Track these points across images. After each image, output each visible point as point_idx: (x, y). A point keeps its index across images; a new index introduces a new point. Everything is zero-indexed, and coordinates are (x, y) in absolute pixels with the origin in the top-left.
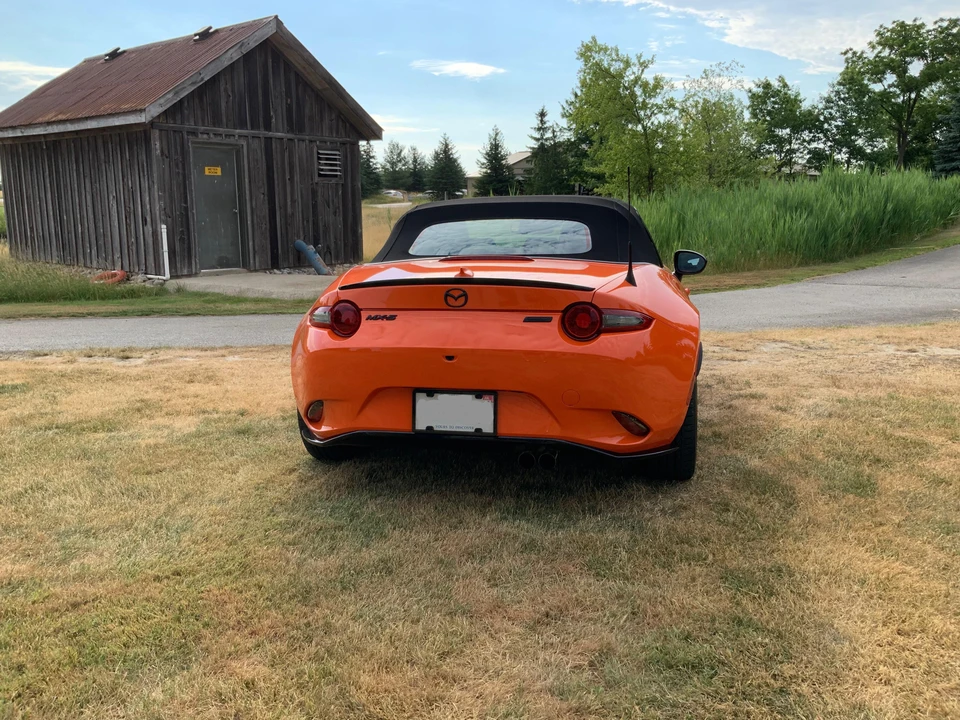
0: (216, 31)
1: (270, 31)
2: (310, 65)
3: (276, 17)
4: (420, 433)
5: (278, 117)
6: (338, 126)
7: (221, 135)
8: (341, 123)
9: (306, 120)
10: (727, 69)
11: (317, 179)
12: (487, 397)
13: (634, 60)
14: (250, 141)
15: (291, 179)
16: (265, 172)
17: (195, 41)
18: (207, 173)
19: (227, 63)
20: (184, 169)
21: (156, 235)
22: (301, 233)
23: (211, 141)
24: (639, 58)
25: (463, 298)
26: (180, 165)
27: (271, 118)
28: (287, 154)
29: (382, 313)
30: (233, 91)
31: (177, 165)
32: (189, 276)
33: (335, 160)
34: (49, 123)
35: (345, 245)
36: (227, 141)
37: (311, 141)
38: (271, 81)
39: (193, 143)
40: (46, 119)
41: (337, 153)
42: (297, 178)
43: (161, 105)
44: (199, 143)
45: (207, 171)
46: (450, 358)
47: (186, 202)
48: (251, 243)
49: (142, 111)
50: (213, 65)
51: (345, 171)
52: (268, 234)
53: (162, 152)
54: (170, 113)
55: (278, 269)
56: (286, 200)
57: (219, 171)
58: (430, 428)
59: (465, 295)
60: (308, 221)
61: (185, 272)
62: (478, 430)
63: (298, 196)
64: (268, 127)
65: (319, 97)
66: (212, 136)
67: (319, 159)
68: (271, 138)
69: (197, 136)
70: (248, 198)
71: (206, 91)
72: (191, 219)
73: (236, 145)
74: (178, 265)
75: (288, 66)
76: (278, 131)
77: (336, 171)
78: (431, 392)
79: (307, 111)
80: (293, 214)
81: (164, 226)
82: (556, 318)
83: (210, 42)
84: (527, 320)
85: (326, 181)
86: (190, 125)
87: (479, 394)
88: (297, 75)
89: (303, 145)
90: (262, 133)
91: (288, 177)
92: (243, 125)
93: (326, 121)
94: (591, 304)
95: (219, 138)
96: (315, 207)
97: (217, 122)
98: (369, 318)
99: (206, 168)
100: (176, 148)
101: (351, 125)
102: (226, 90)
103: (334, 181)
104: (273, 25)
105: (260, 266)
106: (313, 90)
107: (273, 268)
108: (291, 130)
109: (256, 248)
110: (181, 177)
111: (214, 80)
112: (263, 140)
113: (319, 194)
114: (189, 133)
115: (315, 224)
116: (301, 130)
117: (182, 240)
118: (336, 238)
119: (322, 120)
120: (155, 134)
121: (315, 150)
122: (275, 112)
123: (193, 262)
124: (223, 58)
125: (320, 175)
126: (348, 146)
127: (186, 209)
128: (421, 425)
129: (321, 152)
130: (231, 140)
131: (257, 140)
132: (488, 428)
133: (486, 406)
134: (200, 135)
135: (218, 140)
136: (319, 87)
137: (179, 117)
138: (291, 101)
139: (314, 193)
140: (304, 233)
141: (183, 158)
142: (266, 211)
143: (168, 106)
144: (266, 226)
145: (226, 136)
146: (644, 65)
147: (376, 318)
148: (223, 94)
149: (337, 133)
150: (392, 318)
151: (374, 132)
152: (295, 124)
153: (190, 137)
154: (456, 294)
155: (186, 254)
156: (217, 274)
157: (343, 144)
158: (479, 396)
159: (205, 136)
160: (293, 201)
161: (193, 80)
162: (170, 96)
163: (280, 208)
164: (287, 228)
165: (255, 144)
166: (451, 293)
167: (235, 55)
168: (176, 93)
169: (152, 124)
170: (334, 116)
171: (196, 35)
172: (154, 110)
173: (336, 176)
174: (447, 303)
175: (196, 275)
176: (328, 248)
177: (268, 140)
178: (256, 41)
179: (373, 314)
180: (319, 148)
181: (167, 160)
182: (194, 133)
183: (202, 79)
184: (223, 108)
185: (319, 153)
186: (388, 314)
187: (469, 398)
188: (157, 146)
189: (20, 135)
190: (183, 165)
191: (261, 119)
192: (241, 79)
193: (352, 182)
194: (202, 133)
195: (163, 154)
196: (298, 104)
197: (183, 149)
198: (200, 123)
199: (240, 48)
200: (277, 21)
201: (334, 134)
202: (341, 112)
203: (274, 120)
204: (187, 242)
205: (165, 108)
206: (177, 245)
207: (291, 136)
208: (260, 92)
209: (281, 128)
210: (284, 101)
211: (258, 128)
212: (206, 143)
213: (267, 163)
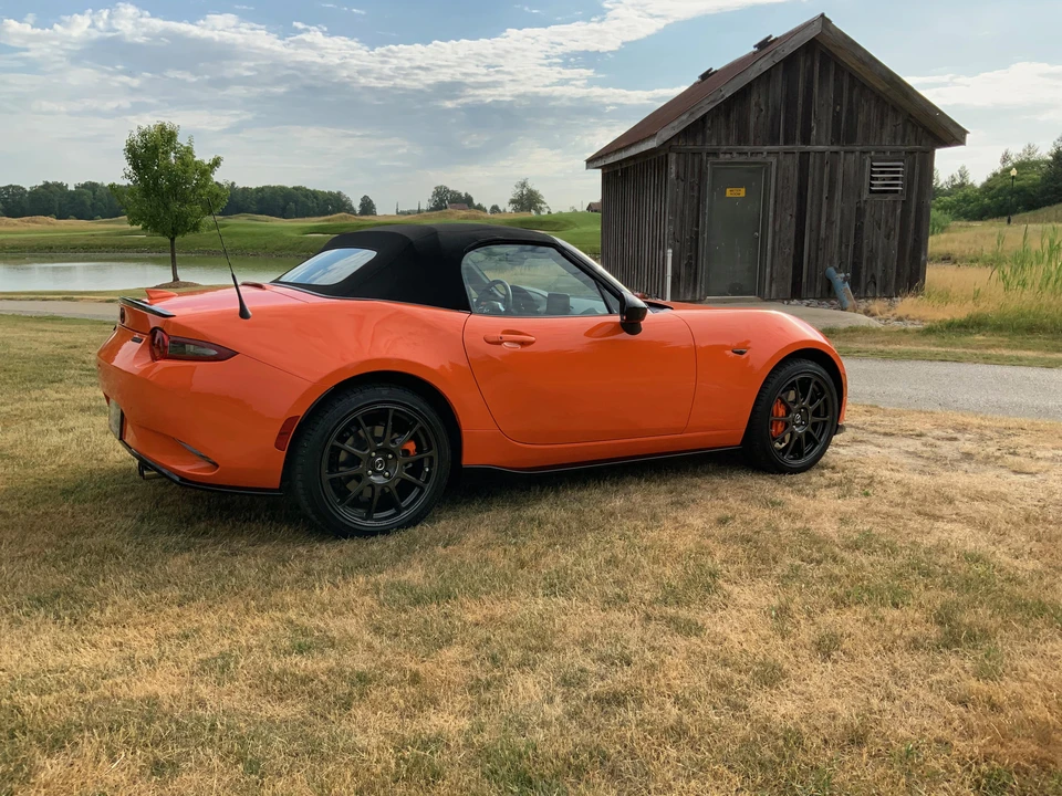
0: (774, 39)
1: (814, 32)
2: (864, 63)
3: (823, 15)
5: (820, 128)
6: (905, 130)
7: (746, 153)
8: (909, 128)
9: (860, 127)
11: (866, 195)
14: (781, 157)
15: (830, 198)
16: (795, 192)
17: (755, 53)
18: (728, 195)
19: (753, 76)
20: (699, 192)
21: (665, 258)
22: (836, 260)
23: (734, 160)
26: (696, 188)
27: (811, 130)
28: (827, 170)
30: (766, 105)
31: (692, 188)
32: (693, 301)
33: (898, 172)
35: (898, 274)
36: (753, 159)
37: (863, 152)
38: (816, 90)
39: (713, 164)
41: (902, 164)
42: (838, 195)
43: (673, 128)
44: (718, 164)
45: (729, 193)
47: (698, 226)
48: (768, 270)
49: (655, 136)
51: (908, 186)
52: (791, 258)
53: (678, 173)
54: (691, 135)
55: (800, 298)
56: (820, 220)
57: (742, 192)
60: (847, 246)
61: (689, 298)
63: (837, 217)
64: (806, 140)
65: (880, 99)
66: (735, 155)
67: (872, 172)
68: (808, 153)
69: (718, 157)
70: (771, 220)
71: (734, 107)
72: (701, 244)
73: (765, 163)
74: (682, 290)
75: (841, 68)
76: (818, 143)
77: (897, 185)
79: (862, 118)
80: (827, 237)
81: (670, 251)
85: (877, 197)
86: (712, 145)
88: (852, 77)
89: (851, 158)
90: (799, 147)
91: (825, 195)
92: (774, 140)
93: (889, 128)
95: (744, 157)
96: (859, 230)
97: (742, 139)
99: (728, 190)
100: (694, 171)
101: (924, 128)
102: (757, 104)
103: (890, 197)
104: (819, 24)
105: (777, 295)
106: (872, 92)
107: (793, 298)
108: (836, 140)
109: (774, 275)
110: (695, 201)
111: (744, 94)
112: (797, 155)
113: (867, 214)
114: (709, 154)
115: (857, 249)
116: (850, 139)
117: (689, 265)
118: (885, 265)
119: (882, 125)
120: (673, 157)
121: (868, 162)
122: (819, 123)
123: (698, 288)
124: (750, 71)
125: (871, 192)
126: (917, 155)
127: (697, 233)
129: (874, 164)
130: (759, 158)
131: (790, 157)
134: (721, 156)
135: (742, 159)
136: (881, 88)
137: (700, 138)
138: (841, 109)
139: (860, 212)
140: (840, 258)
141: (700, 181)
142: (791, 234)
143: (682, 127)
144: (789, 250)
145: (752, 154)
148: (754, 109)
149: (903, 141)
151: (951, 134)
152: (843, 133)
153: (710, 158)
155: (692, 279)
156: (724, 302)
157: (912, 153)
159: (728, 156)
160: (830, 222)
161: (711, 98)
162: (684, 118)
163: (811, 230)
164: (817, 254)
165: (792, 164)
167: (764, 65)
168: (691, 113)
169: (668, 145)
170: (900, 121)
172: (665, 134)
173: (896, 191)
175: (700, 301)
176: (873, 276)
177: (805, 155)
178: (793, 46)
180: (873, 160)
181: (681, 184)
182: (715, 154)
183: (723, 96)
184: (752, 124)
185: (872, 166)
188: (673, 169)
190: (700, 188)
191: (798, 132)
192: (778, 89)
193: (918, 198)
194: (725, 153)
195: (678, 177)
196: (850, 111)
197: (700, 171)
198: (724, 143)
199: (772, 56)
200: (824, 20)
201: (899, 142)
202: (911, 116)
203: (814, 132)
204: (694, 267)
205: (677, 131)
206: (683, 270)
207: (835, 148)
208: (800, 102)
209: (823, 140)
210: (831, 109)
211: (793, 143)
212: (728, 163)
213: (800, 178)
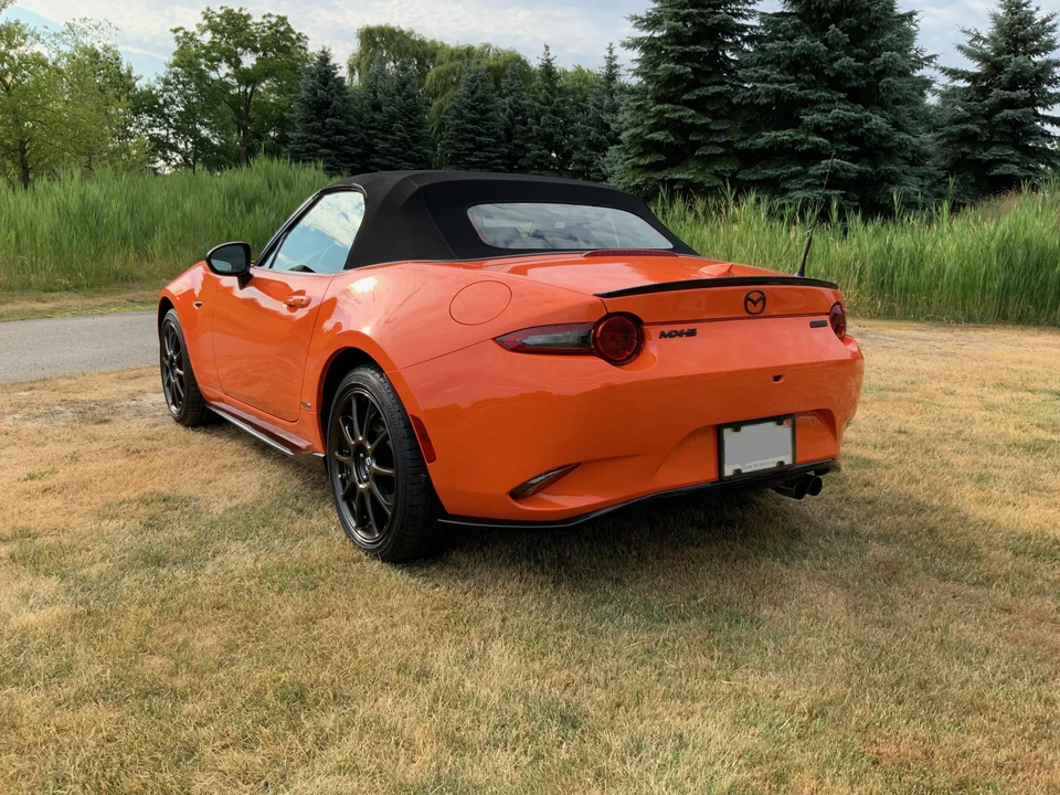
12: (787, 423)
25: (761, 303)
29: (678, 328)
46: (776, 378)
58: (738, 472)
59: (762, 299)
62: (781, 464)
78: (736, 426)
82: (829, 320)
84: (812, 326)
87: (779, 420)
98: (663, 335)
128: (728, 471)
132: (788, 460)
133: (784, 431)
147: (670, 335)
150: (692, 333)
154: (755, 297)
158: (780, 423)
166: (751, 296)
174: (748, 311)
179: (667, 329)
186: (686, 327)
187: (771, 425)
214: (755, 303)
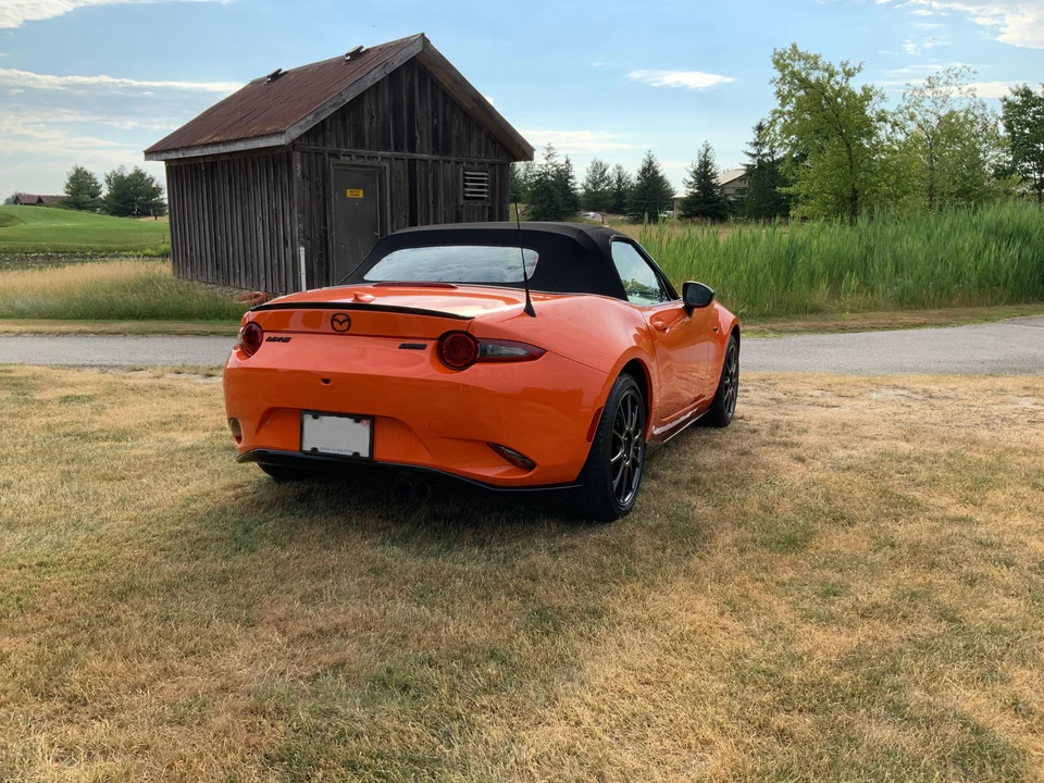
0: (367, 51)
1: (416, 49)
2: (457, 83)
3: (423, 35)
4: (306, 453)
5: (423, 137)
6: (487, 146)
7: (363, 157)
8: (490, 142)
9: (453, 140)
10: (956, 76)
11: (462, 201)
12: (365, 422)
13: (838, 68)
14: (393, 163)
15: (435, 201)
16: (407, 195)
17: (347, 61)
18: (349, 195)
19: (369, 84)
20: (324, 192)
21: (295, 257)
23: (353, 163)
24: (844, 65)
25: (347, 323)
26: (321, 188)
27: (416, 139)
28: (431, 176)
29: (279, 336)
30: (377, 111)
31: (318, 188)
33: (483, 181)
34: (205, 145)
36: (369, 163)
37: (457, 163)
38: (417, 102)
39: (335, 165)
40: (203, 141)
41: (486, 174)
42: (441, 200)
43: (301, 127)
44: (340, 165)
45: (349, 193)
46: (326, 381)
47: (326, 225)
49: (282, 133)
50: (355, 86)
51: (492, 193)
54: (310, 134)
56: (428, 222)
57: (361, 194)
58: (314, 450)
59: (349, 320)
62: (356, 454)
63: (441, 219)
64: (412, 149)
65: (467, 116)
66: (354, 157)
67: (465, 180)
68: (415, 160)
69: (339, 158)
70: (389, 221)
71: (349, 112)
72: (330, 243)
73: (380, 167)
75: (436, 85)
76: (422, 152)
77: (483, 193)
78: (316, 414)
79: (454, 132)
81: (302, 249)
82: (431, 345)
83: (360, 62)
84: (403, 347)
85: (471, 203)
86: (331, 147)
87: (358, 418)
88: (445, 95)
89: (449, 167)
90: (407, 155)
91: (431, 200)
92: (386, 147)
93: (475, 142)
94: (466, 333)
95: (362, 160)
97: (359, 143)
98: (269, 340)
99: (348, 191)
100: (317, 172)
101: (501, 145)
102: (370, 111)
103: (480, 203)
104: (420, 43)
106: (461, 109)
108: (436, 151)
110: (321, 200)
111: (358, 100)
112: (406, 162)
113: (464, 217)
114: (331, 155)
116: (447, 151)
117: (320, 262)
119: (470, 140)
120: (297, 156)
121: (461, 171)
122: (420, 133)
124: (365, 79)
125: (466, 198)
126: (497, 167)
127: (326, 232)
128: (307, 447)
129: (467, 173)
130: (374, 162)
131: (400, 162)
132: (365, 453)
133: (363, 430)
134: (342, 157)
135: (360, 161)
136: (468, 106)
137: (320, 139)
138: (438, 122)
139: (459, 216)
141: (324, 181)
143: (309, 127)
145: (369, 158)
146: (849, 74)
147: (275, 340)
148: (367, 116)
149: (486, 153)
150: (287, 340)
151: (526, 153)
152: (441, 145)
153: (332, 159)
154: (341, 318)
155: (324, 276)
157: (492, 165)
158: (357, 421)
159: (347, 158)
161: (334, 101)
162: (310, 118)
165: (401, 168)
166: (338, 317)
167: (378, 75)
168: (317, 114)
169: (293, 145)
170: (483, 136)
171: (347, 55)
172: (294, 132)
173: (483, 198)
174: (334, 328)
177: (412, 162)
178: (401, 60)
179: (272, 335)
180: (465, 170)
181: (307, 183)
182: (335, 155)
183: (344, 100)
184: (366, 129)
185: (465, 175)
186: (284, 336)
187: (348, 422)
188: (298, 168)
189: (181, 156)
190: (324, 189)
191: (405, 141)
192: (386, 98)
193: (500, 206)
194: (344, 155)
195: (303, 176)
196: (444, 123)
197: (324, 172)
198: (343, 145)
199: (384, 67)
200: (423, 39)
201: (483, 155)
202: (490, 132)
203: (418, 141)
204: (325, 265)
205: (304, 130)
206: (315, 269)
207: (436, 157)
208: (405, 112)
209: (426, 150)
210: (430, 121)
211: (402, 150)
212: (349, 165)
213: (410, 184)
214: (341, 323)
